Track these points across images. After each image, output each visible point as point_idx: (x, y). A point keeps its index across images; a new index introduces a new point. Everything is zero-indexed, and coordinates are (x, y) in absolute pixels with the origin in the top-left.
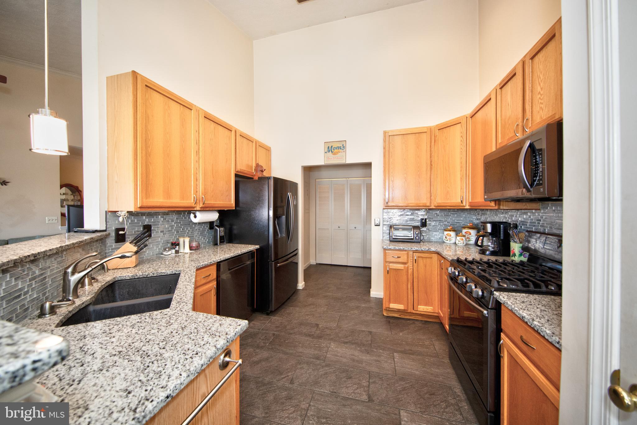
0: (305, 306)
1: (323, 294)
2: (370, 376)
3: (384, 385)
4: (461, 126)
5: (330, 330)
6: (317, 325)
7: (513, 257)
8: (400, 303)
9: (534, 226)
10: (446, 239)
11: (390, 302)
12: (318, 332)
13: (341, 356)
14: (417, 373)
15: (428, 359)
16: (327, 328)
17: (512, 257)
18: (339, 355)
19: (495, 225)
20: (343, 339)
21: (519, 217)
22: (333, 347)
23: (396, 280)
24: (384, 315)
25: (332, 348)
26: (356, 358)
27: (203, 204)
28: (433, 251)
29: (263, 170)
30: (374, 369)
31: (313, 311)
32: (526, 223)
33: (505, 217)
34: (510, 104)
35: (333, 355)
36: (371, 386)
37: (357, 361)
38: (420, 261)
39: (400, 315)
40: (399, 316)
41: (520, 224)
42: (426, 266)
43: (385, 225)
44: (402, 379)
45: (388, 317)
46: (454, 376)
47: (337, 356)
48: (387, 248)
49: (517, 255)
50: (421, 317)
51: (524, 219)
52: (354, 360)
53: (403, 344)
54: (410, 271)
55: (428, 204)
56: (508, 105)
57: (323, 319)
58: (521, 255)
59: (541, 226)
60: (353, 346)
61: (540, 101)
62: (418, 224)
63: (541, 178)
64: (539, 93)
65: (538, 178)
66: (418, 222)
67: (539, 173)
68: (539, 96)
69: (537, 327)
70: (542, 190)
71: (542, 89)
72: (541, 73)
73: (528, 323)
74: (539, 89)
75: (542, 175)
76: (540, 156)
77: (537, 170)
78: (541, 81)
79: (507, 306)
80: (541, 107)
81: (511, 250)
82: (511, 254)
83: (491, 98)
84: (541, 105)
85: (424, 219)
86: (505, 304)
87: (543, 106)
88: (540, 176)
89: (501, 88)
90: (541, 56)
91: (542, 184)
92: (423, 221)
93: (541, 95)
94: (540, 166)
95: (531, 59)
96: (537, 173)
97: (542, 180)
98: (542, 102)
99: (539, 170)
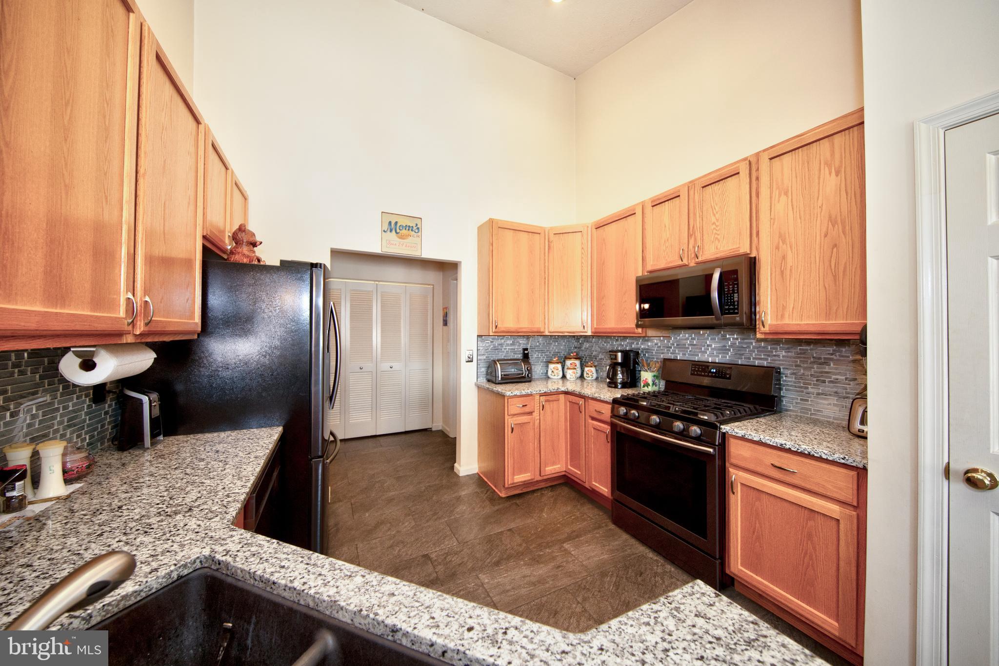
0: (370, 532)
1: (384, 498)
2: (571, 593)
3: (597, 595)
4: (582, 236)
5: (456, 554)
6: (426, 557)
7: (646, 387)
8: (525, 472)
9: (663, 353)
10: (553, 374)
11: (514, 475)
12: (440, 568)
13: (513, 588)
14: (606, 556)
15: (597, 533)
16: (447, 554)
17: (644, 387)
18: (508, 588)
19: (626, 354)
20: (489, 560)
21: (642, 344)
22: (486, 581)
23: (521, 439)
24: (502, 498)
25: (488, 583)
26: (533, 579)
27: (147, 324)
28: (562, 391)
29: (258, 243)
30: (565, 581)
31: (394, 536)
32: (652, 350)
33: (621, 345)
34: (667, 226)
35: (500, 594)
36: (587, 606)
37: (539, 582)
38: (547, 406)
39: (522, 490)
40: (521, 492)
41: (642, 352)
42: (553, 412)
43: (480, 360)
44: (603, 574)
45: (508, 497)
46: (633, 541)
47: (508, 591)
48: (511, 394)
49: (651, 385)
50: (544, 483)
51: (648, 346)
52: (534, 584)
53: (559, 527)
54: (537, 422)
55: (542, 330)
56: (665, 226)
57: (427, 542)
58: (654, 384)
59: (671, 353)
60: (512, 563)
61: (714, 231)
62: (520, 356)
63: (736, 307)
64: (714, 223)
65: (731, 307)
66: (519, 354)
67: (734, 302)
68: (714, 226)
69: (809, 450)
70: (738, 319)
71: (717, 220)
72: (716, 204)
73: (793, 449)
74: (713, 219)
75: (738, 305)
76: (736, 286)
77: (731, 299)
78: (717, 213)
79: (750, 438)
80: (716, 238)
81: (642, 380)
82: (642, 385)
83: (635, 213)
84: (716, 236)
85: (527, 349)
86: (746, 436)
87: (719, 237)
88: (734, 305)
89: (653, 206)
90: (716, 188)
91: (737, 313)
92: (526, 352)
93: (717, 226)
94: (736, 295)
95: (703, 187)
96: (731, 302)
97: (737, 309)
98: (718, 233)
99: (733, 299)
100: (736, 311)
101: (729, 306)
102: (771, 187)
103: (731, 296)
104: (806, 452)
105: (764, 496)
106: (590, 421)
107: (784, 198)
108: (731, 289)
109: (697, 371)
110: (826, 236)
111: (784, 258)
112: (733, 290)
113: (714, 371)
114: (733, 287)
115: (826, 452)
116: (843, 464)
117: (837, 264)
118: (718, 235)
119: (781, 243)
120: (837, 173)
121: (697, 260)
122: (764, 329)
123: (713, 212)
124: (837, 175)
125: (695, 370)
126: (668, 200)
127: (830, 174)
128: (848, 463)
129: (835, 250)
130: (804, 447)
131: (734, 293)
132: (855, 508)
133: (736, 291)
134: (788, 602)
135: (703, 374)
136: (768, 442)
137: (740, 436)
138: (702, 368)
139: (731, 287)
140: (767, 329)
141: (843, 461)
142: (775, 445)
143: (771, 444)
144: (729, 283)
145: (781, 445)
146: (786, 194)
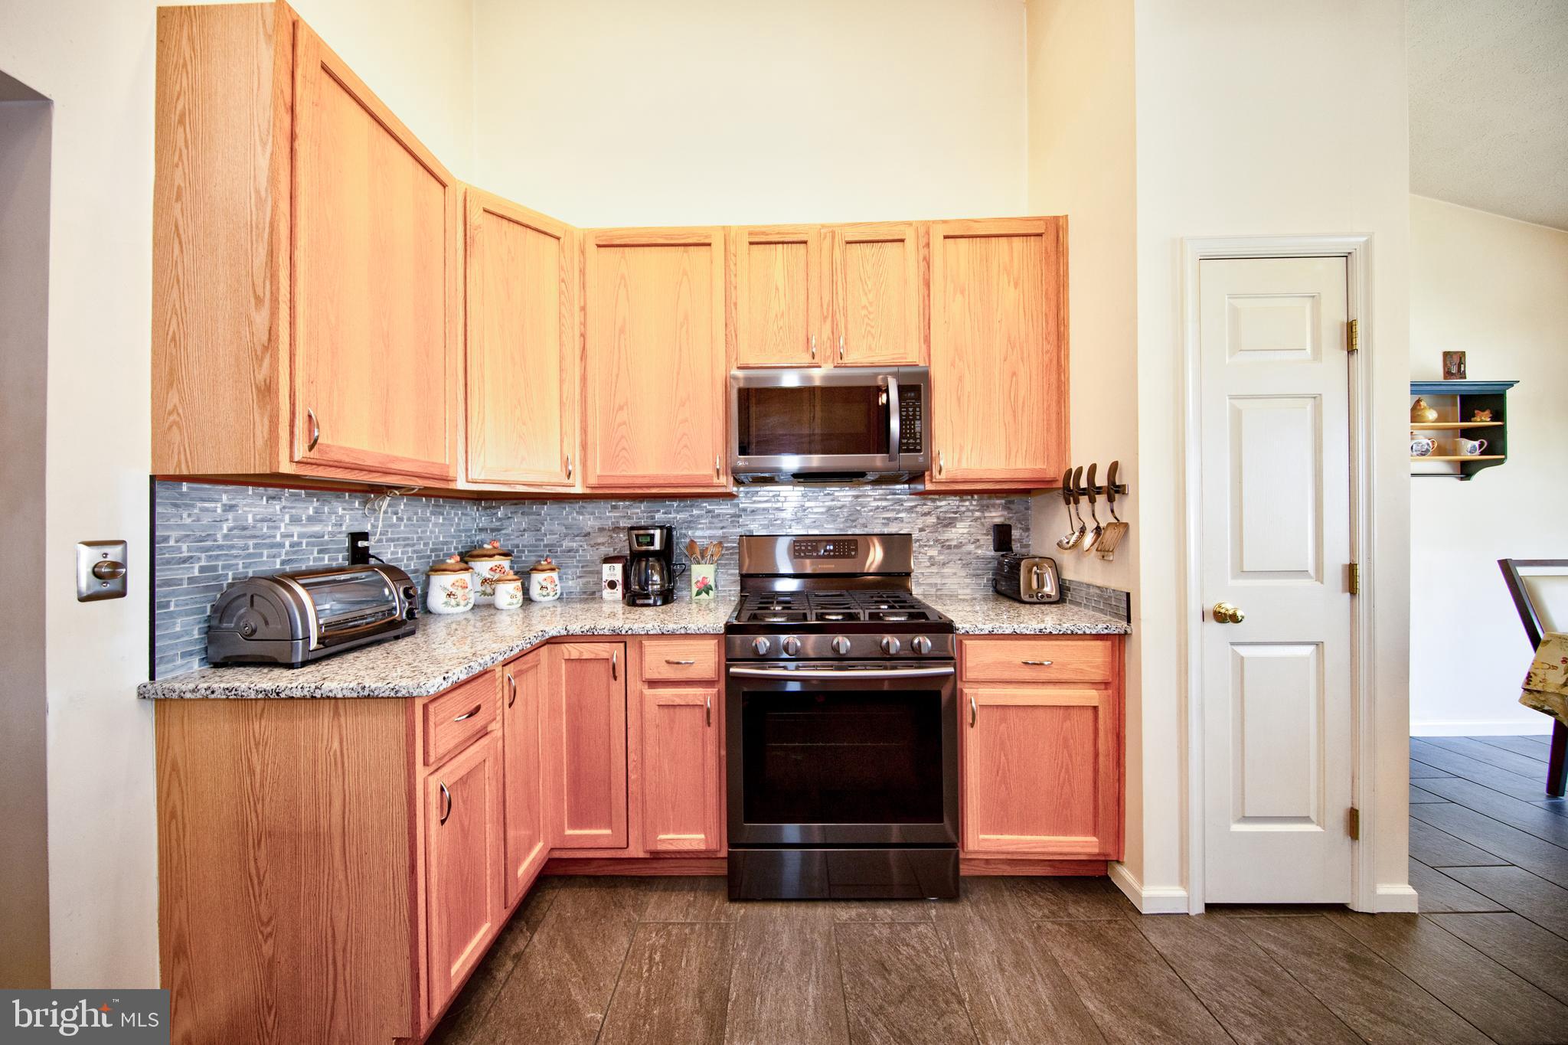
7: (704, 595)
8: (476, 927)
10: (453, 602)
17: (699, 594)
34: (781, 290)
38: (519, 689)
43: (168, 582)
49: (714, 587)
54: (499, 748)
55: (452, 473)
56: (777, 289)
61: (866, 320)
62: (341, 559)
63: (918, 441)
64: (864, 307)
65: (911, 441)
66: (339, 551)
67: (915, 433)
68: (864, 312)
69: (1072, 628)
70: (921, 459)
71: (871, 304)
72: (869, 278)
73: (1054, 632)
74: (864, 301)
75: (921, 439)
76: (918, 409)
77: (910, 429)
78: (870, 291)
79: (1000, 632)
80: (869, 332)
81: (694, 581)
82: (695, 590)
83: (709, 245)
84: (869, 328)
85: (364, 536)
86: (995, 632)
87: (873, 331)
88: (915, 439)
89: (751, 243)
90: (868, 251)
91: (920, 451)
92: (361, 544)
93: (869, 313)
94: (918, 422)
95: (848, 243)
96: (910, 433)
97: (920, 444)
98: (873, 324)
99: (914, 429)
100: (918, 447)
101: (909, 439)
102: (945, 278)
103: (910, 424)
104: (1069, 632)
105: (1012, 713)
106: (648, 692)
107: (959, 297)
108: (911, 414)
109: (803, 551)
110: (1005, 360)
111: (961, 379)
112: (914, 415)
113: (832, 547)
114: (914, 411)
115: (1089, 625)
116: (1107, 634)
117: (1016, 396)
118: (872, 327)
119: (957, 360)
120: (1016, 285)
121: (840, 361)
122: (940, 477)
123: (864, 290)
124: (1016, 288)
125: (800, 550)
126: (783, 243)
127: (1009, 282)
128: (1111, 632)
129: (1014, 379)
130: (1065, 625)
131: (914, 419)
132: (1106, 684)
133: (918, 417)
134: (1047, 847)
135: (815, 554)
136: (1025, 631)
137: (987, 632)
138: (811, 546)
139: (911, 409)
140: (943, 476)
141: (1106, 631)
142: (1032, 633)
143: (1028, 633)
144: (908, 404)
145: (1041, 631)
146: (962, 293)
